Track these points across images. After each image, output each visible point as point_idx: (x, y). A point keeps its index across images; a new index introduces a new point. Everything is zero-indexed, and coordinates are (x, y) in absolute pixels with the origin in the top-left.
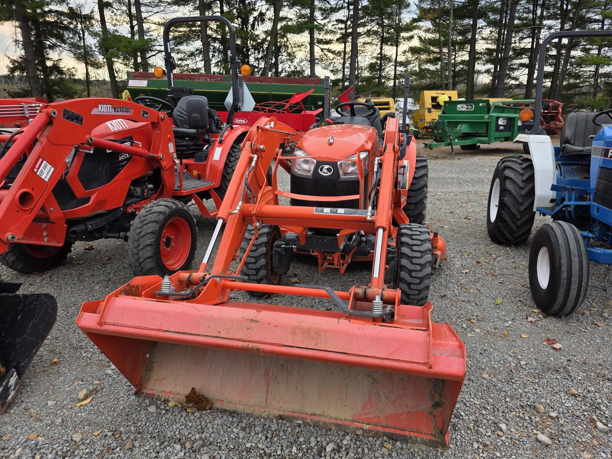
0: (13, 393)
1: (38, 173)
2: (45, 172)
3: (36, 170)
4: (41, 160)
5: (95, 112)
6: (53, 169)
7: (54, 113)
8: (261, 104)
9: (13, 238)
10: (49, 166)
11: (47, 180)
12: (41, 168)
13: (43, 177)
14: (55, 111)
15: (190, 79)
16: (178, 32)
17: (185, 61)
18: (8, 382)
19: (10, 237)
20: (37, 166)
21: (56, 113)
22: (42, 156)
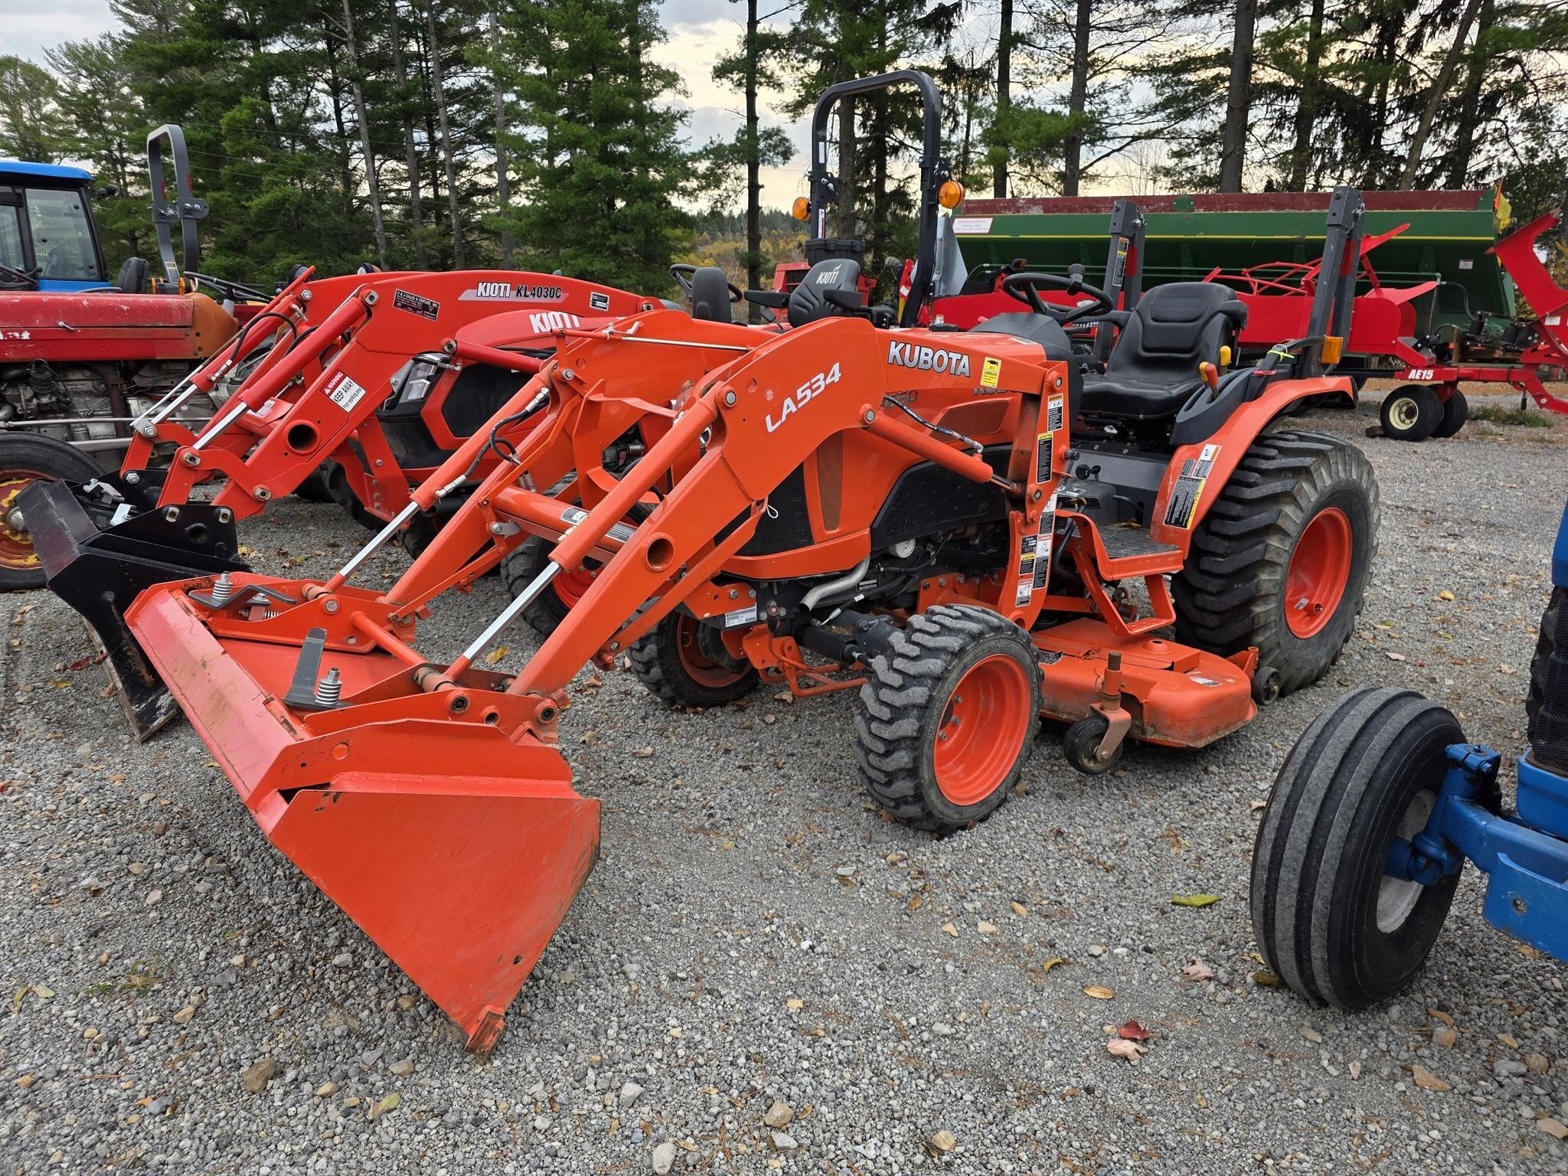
0: (161, 719)
1: (332, 397)
2: (347, 396)
3: (327, 391)
4: (339, 376)
5: (468, 296)
6: (363, 392)
7: (372, 298)
8: (1256, 268)
9: (263, 494)
10: (356, 387)
11: (348, 409)
12: (339, 388)
13: (341, 404)
14: (374, 293)
15: (1091, 208)
16: (1184, 84)
17: (1186, 159)
18: (157, 699)
19: (258, 492)
20: (331, 385)
21: (376, 297)
22: (343, 369)
